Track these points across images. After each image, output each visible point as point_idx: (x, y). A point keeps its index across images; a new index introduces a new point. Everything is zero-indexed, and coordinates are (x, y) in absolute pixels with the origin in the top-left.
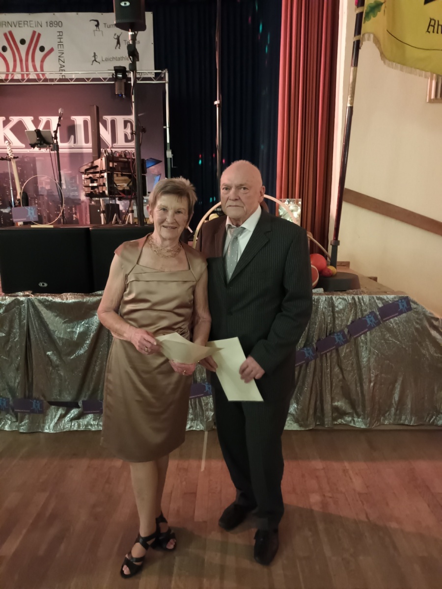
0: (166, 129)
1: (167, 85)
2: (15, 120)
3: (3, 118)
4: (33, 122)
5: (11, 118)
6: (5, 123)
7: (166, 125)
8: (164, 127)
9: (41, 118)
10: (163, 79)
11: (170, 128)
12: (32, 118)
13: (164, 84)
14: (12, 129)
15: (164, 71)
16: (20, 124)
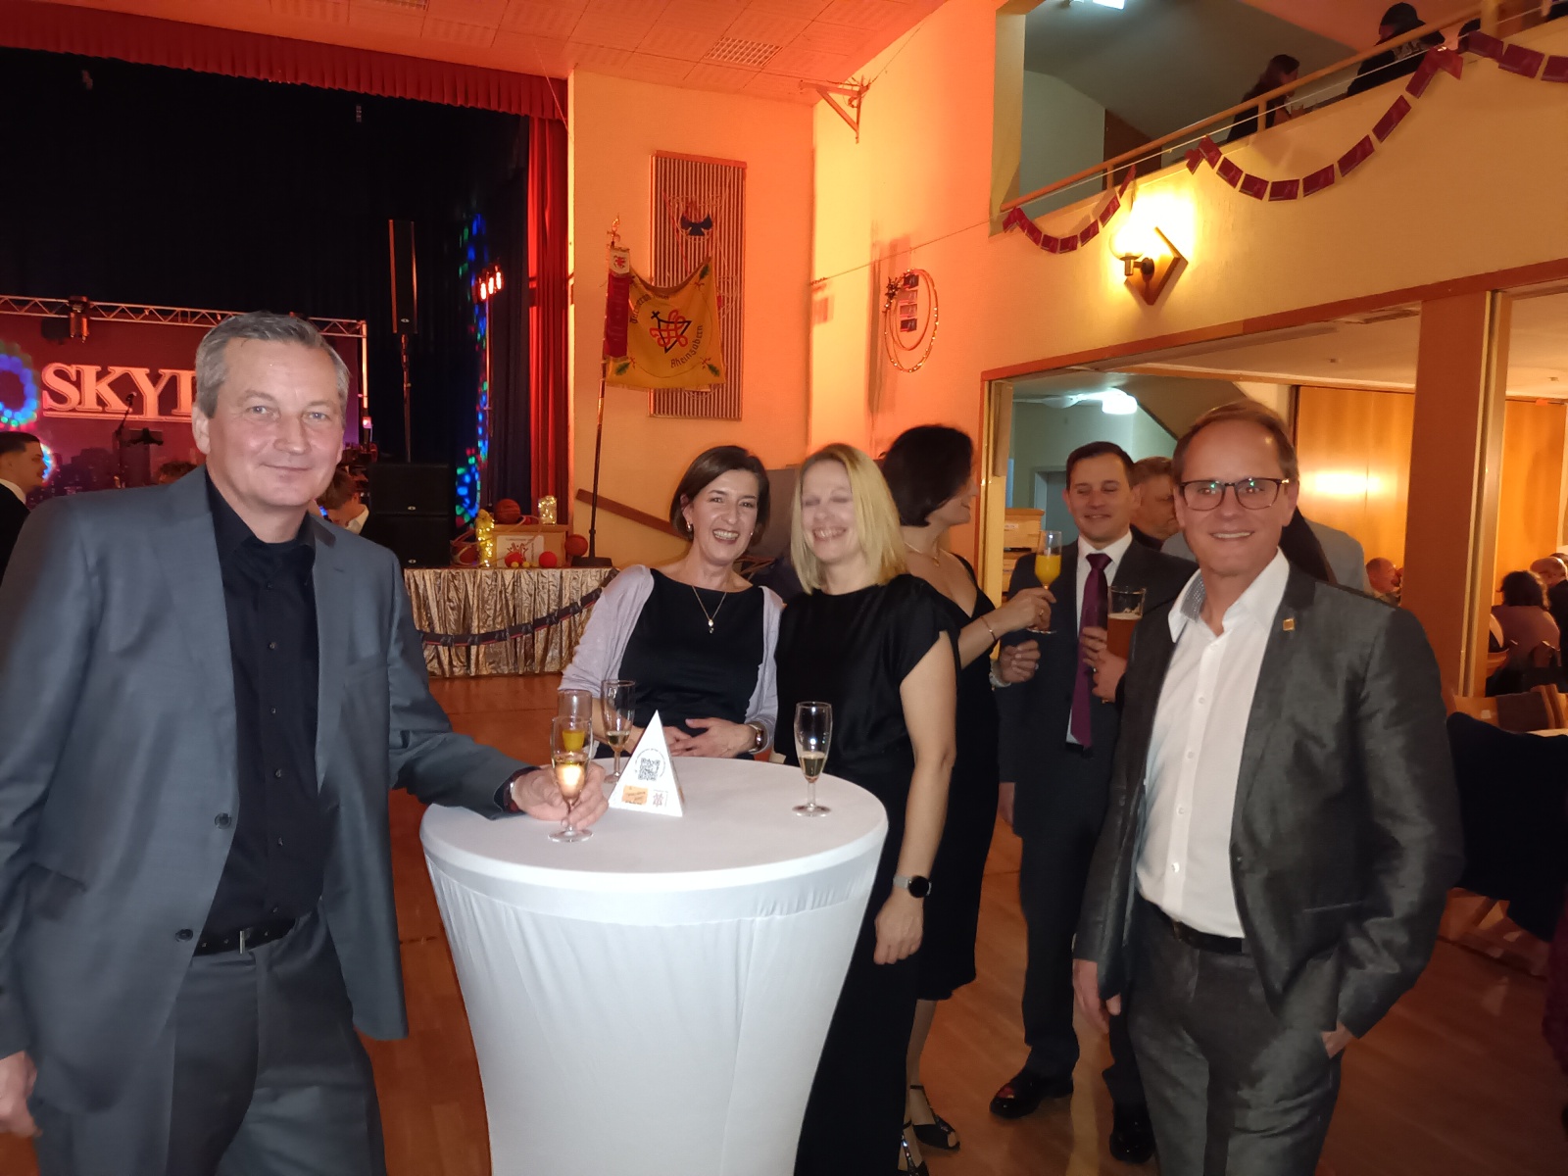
0: (361, 400)
1: (364, 341)
2: (117, 371)
3: (99, 368)
4: (148, 375)
5: (111, 368)
6: (100, 376)
7: (361, 392)
8: (360, 396)
9: (161, 371)
10: (359, 332)
11: (369, 396)
12: (147, 370)
13: (360, 340)
14: (111, 385)
15: (362, 322)
16: (127, 377)
